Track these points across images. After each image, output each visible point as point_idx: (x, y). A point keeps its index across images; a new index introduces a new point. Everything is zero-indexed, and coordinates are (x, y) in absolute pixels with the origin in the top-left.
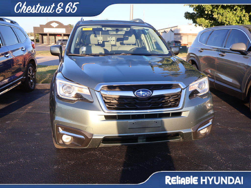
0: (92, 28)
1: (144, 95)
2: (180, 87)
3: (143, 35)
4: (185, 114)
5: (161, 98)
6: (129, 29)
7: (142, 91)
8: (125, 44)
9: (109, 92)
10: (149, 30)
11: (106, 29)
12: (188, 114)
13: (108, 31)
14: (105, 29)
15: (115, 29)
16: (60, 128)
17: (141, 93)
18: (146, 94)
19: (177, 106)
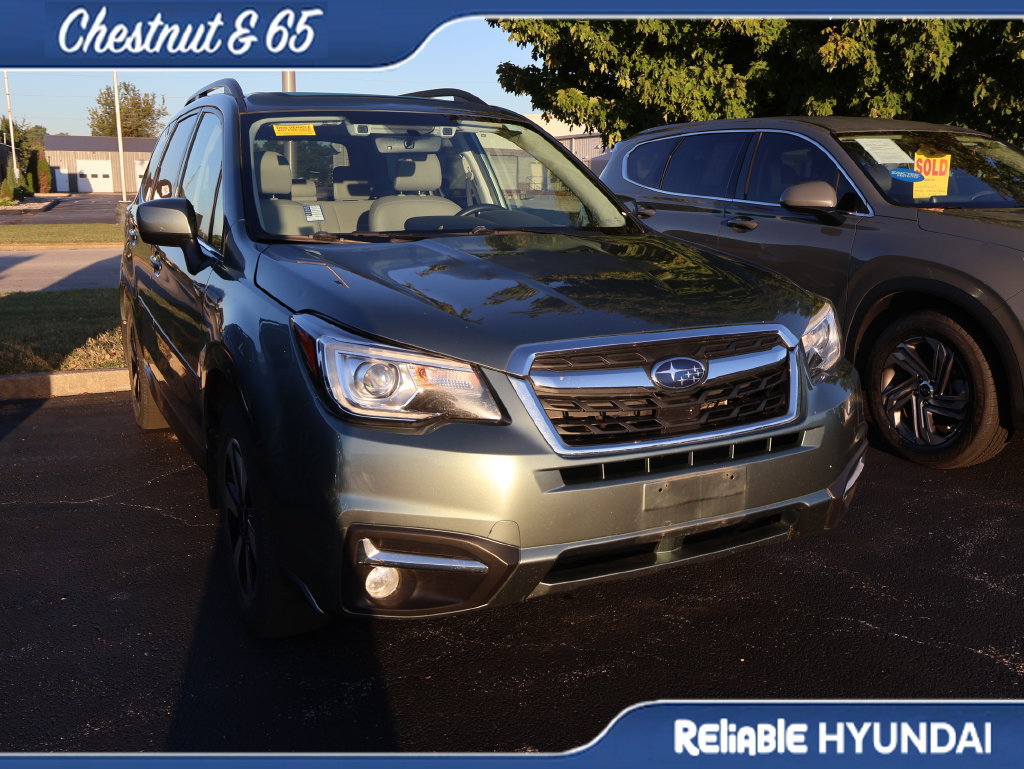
0: (311, 126)
1: (682, 380)
2: (782, 343)
3: (469, 154)
4: (810, 440)
5: (732, 390)
6: (454, 129)
7: (677, 365)
8: (397, 193)
9: (562, 378)
10: (520, 133)
11: (365, 130)
12: (822, 436)
13: (374, 136)
14: (361, 129)
15: (403, 129)
16: (367, 541)
17: (673, 372)
18: (689, 375)
19: (783, 410)
